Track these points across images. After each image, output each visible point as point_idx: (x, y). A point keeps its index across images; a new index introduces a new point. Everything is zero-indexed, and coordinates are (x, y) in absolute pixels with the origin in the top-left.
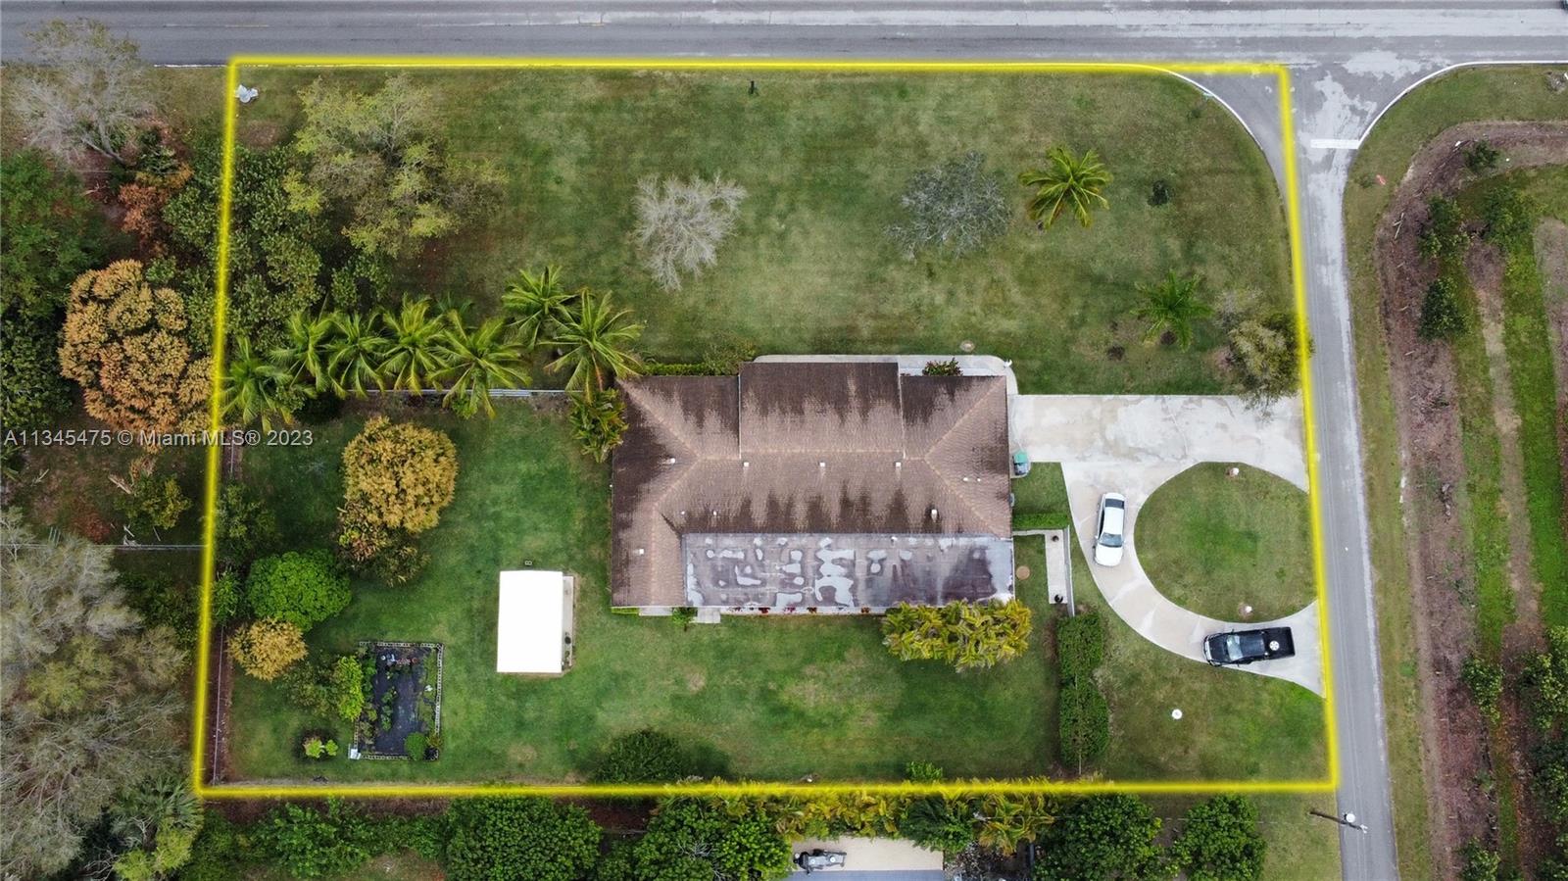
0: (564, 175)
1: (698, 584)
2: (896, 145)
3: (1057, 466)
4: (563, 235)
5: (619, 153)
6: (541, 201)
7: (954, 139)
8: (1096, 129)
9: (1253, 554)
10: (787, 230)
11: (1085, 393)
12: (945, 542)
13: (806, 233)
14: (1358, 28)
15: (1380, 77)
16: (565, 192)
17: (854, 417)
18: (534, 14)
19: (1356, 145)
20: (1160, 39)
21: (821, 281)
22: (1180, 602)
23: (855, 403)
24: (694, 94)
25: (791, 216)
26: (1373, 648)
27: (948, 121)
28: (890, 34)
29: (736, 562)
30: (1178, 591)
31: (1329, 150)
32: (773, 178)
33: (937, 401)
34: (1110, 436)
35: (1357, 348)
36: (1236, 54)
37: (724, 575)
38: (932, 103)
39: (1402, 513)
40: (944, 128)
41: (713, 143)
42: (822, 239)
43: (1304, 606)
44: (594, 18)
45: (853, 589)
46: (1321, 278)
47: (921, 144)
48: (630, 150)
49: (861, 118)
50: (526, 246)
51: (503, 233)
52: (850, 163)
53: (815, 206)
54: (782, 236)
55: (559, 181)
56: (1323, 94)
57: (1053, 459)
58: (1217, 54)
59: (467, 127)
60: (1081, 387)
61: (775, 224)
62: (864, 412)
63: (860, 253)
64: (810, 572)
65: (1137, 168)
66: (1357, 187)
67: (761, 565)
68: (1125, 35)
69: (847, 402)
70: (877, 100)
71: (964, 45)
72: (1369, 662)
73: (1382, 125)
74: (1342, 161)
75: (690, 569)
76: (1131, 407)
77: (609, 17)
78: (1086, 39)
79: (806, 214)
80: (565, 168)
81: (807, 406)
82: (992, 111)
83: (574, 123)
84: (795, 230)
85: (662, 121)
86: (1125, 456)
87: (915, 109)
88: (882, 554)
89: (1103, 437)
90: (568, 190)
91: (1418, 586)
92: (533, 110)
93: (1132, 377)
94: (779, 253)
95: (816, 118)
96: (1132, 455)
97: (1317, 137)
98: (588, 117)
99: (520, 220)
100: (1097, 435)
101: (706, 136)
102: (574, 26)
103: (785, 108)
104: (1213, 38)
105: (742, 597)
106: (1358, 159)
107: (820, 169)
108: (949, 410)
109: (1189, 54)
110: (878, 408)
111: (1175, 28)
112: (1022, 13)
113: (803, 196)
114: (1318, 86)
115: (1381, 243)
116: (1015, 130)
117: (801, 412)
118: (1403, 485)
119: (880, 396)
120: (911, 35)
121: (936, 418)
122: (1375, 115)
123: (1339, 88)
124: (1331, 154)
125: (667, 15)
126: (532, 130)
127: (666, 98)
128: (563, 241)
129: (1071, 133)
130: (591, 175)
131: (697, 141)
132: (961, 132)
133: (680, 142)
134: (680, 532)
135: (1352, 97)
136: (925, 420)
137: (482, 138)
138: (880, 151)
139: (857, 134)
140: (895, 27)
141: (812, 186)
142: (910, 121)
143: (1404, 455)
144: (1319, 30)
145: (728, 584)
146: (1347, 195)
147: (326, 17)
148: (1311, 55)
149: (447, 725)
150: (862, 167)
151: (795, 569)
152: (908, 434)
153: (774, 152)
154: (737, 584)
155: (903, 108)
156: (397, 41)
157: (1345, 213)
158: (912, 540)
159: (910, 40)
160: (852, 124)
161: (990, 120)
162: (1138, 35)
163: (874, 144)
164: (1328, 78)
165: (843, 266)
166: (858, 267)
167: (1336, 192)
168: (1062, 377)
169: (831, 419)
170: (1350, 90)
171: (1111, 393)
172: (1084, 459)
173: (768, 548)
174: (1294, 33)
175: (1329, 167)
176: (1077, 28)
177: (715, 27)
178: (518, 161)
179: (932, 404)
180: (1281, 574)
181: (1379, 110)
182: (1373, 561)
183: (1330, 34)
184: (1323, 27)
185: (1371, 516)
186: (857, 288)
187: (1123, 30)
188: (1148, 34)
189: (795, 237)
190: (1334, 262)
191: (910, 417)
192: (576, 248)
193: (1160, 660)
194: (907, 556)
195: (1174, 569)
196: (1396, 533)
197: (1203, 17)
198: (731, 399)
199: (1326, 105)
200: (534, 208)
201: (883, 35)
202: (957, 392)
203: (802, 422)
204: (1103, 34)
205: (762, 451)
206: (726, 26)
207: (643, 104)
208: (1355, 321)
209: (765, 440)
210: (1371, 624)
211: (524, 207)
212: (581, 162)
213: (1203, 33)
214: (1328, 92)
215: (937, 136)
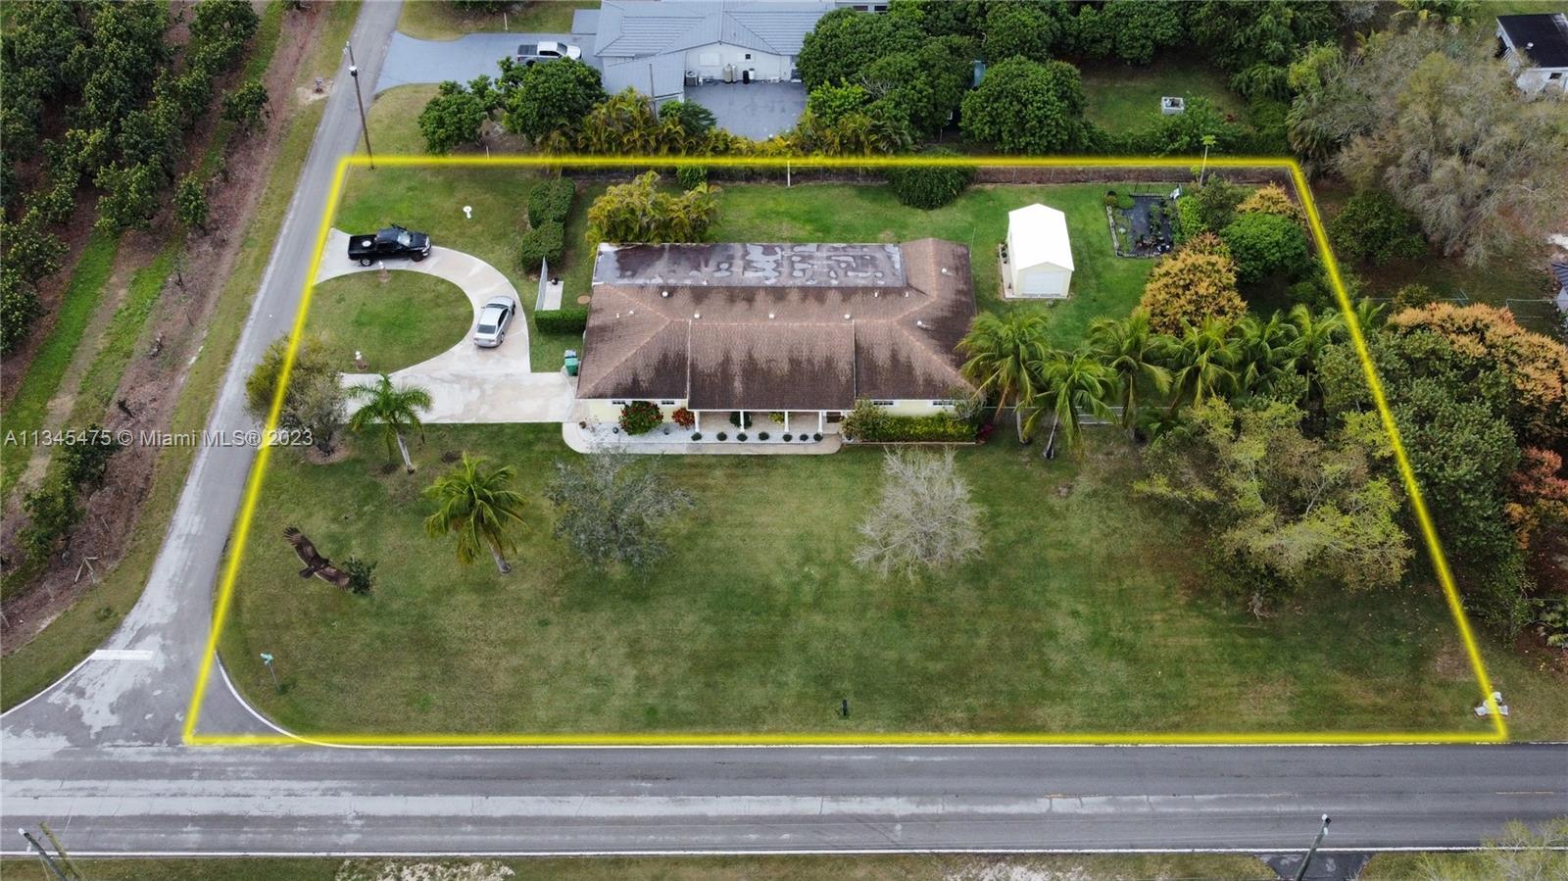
0: (1071, 621)
1: (889, 258)
2: (666, 654)
3: (534, 369)
4: (1061, 560)
5: (1006, 644)
6: (1092, 593)
7: (593, 661)
8: (414, 671)
9: (362, 312)
10: (800, 565)
11: (492, 425)
12: (659, 281)
13: (780, 562)
14: (25, 792)
15: (28, 732)
16: (1066, 603)
17: (738, 356)
18: (1145, 809)
19: (97, 655)
20: (301, 779)
21: (763, 519)
22: (443, 281)
23: (736, 369)
24: (920, 711)
25: (795, 579)
26: (276, 255)
27: (597, 681)
28: (660, 785)
29: (854, 270)
30: (442, 288)
31: (133, 648)
32: (818, 619)
33: (652, 373)
34: (476, 392)
35: (190, 462)
36: (205, 759)
37: (865, 262)
38: (616, 702)
39: (205, 339)
40: (604, 672)
41: (892, 655)
42: (761, 558)
43: (329, 281)
44: (1062, 805)
45: (746, 253)
46: (200, 523)
47: (636, 652)
48: (993, 648)
49: (708, 685)
50: (1101, 550)
51: (1134, 561)
52: (725, 636)
53: (767, 588)
54: (807, 559)
55: (1075, 614)
56: (112, 712)
57: (538, 375)
58: (231, 759)
59: (1199, 673)
60: (496, 428)
61: (815, 571)
62: (727, 360)
63: (719, 544)
64: (786, 263)
65: (376, 629)
66: (118, 609)
67: (831, 268)
68: (345, 784)
69: (744, 371)
70: (683, 706)
71: (563, 770)
72: (283, 248)
73: (53, 676)
74: (122, 637)
75: (898, 266)
76: (449, 413)
77: (1041, 806)
78: (399, 778)
79: (778, 580)
80: (1073, 631)
81: (786, 367)
82: (541, 693)
83: (1067, 678)
84: (792, 565)
85: (958, 678)
86: (465, 378)
87: (638, 694)
88: (718, 274)
89: (483, 392)
90: (1064, 604)
91: (214, 294)
92: (1122, 695)
93: (440, 438)
94: (812, 545)
95: (763, 684)
96: (458, 378)
97: (142, 662)
98: (1052, 686)
99: (1114, 574)
100: (489, 392)
101: (900, 663)
102: (1088, 794)
103: (801, 696)
104: (228, 779)
105: (849, 249)
106: (101, 641)
107: (760, 627)
108: (640, 363)
109: (268, 759)
110: (713, 364)
111: (275, 791)
112: (477, 812)
113: (781, 599)
114: (114, 720)
115: (116, 556)
116: (516, 670)
117: (792, 361)
118: (194, 359)
119: (709, 376)
120: (632, 784)
121: (655, 358)
122: (55, 689)
123: (87, 719)
124: (131, 645)
125: (963, 808)
126: (1120, 670)
127: (954, 708)
128: (1061, 554)
129: (447, 669)
130: (1038, 620)
131: (911, 658)
132: (583, 668)
133: (932, 655)
134: (909, 287)
135: (77, 708)
136: (665, 356)
137: (1179, 660)
138: (686, 647)
139: (716, 666)
140: (652, 793)
141: (770, 608)
142: (644, 681)
143: (181, 380)
144: (80, 789)
145: (862, 257)
146: (134, 600)
147: (1424, 805)
148: (106, 758)
149: (1101, 213)
150: (709, 629)
151: (798, 266)
152: (684, 344)
153: (818, 646)
154: (853, 257)
155: (651, 698)
156: (1319, 775)
157: (143, 584)
158: (688, 282)
159: (635, 777)
160: (718, 677)
161: (545, 682)
162: (328, 784)
163: (694, 656)
164: (97, 728)
165: (738, 532)
166: (722, 532)
167: (144, 604)
168: (513, 437)
169: (761, 355)
170: (76, 714)
171: (466, 425)
172: (507, 375)
173: (825, 278)
174: (116, 785)
175: (142, 628)
176: (407, 793)
177: (897, 794)
178: (1128, 635)
179: (657, 370)
180: (341, 300)
181: (48, 694)
182: (250, 308)
183: (67, 784)
184: (72, 793)
185: (237, 337)
186: (725, 512)
187: (346, 789)
188: (314, 784)
189: (793, 559)
190: (179, 537)
191: (681, 359)
192: (1044, 548)
193: (473, 247)
194: (694, 273)
195: (441, 301)
196: (216, 328)
197: (232, 807)
198: (863, 377)
199: (113, 698)
200: (1100, 586)
201: (669, 784)
202: (630, 381)
203: (791, 351)
204: (373, 785)
205: (832, 324)
206: (881, 794)
207: (984, 700)
208: (181, 484)
209: (829, 334)
210: (270, 269)
211: (1112, 587)
212: (1052, 635)
213: (238, 786)
214: (105, 711)
215: (614, 664)
